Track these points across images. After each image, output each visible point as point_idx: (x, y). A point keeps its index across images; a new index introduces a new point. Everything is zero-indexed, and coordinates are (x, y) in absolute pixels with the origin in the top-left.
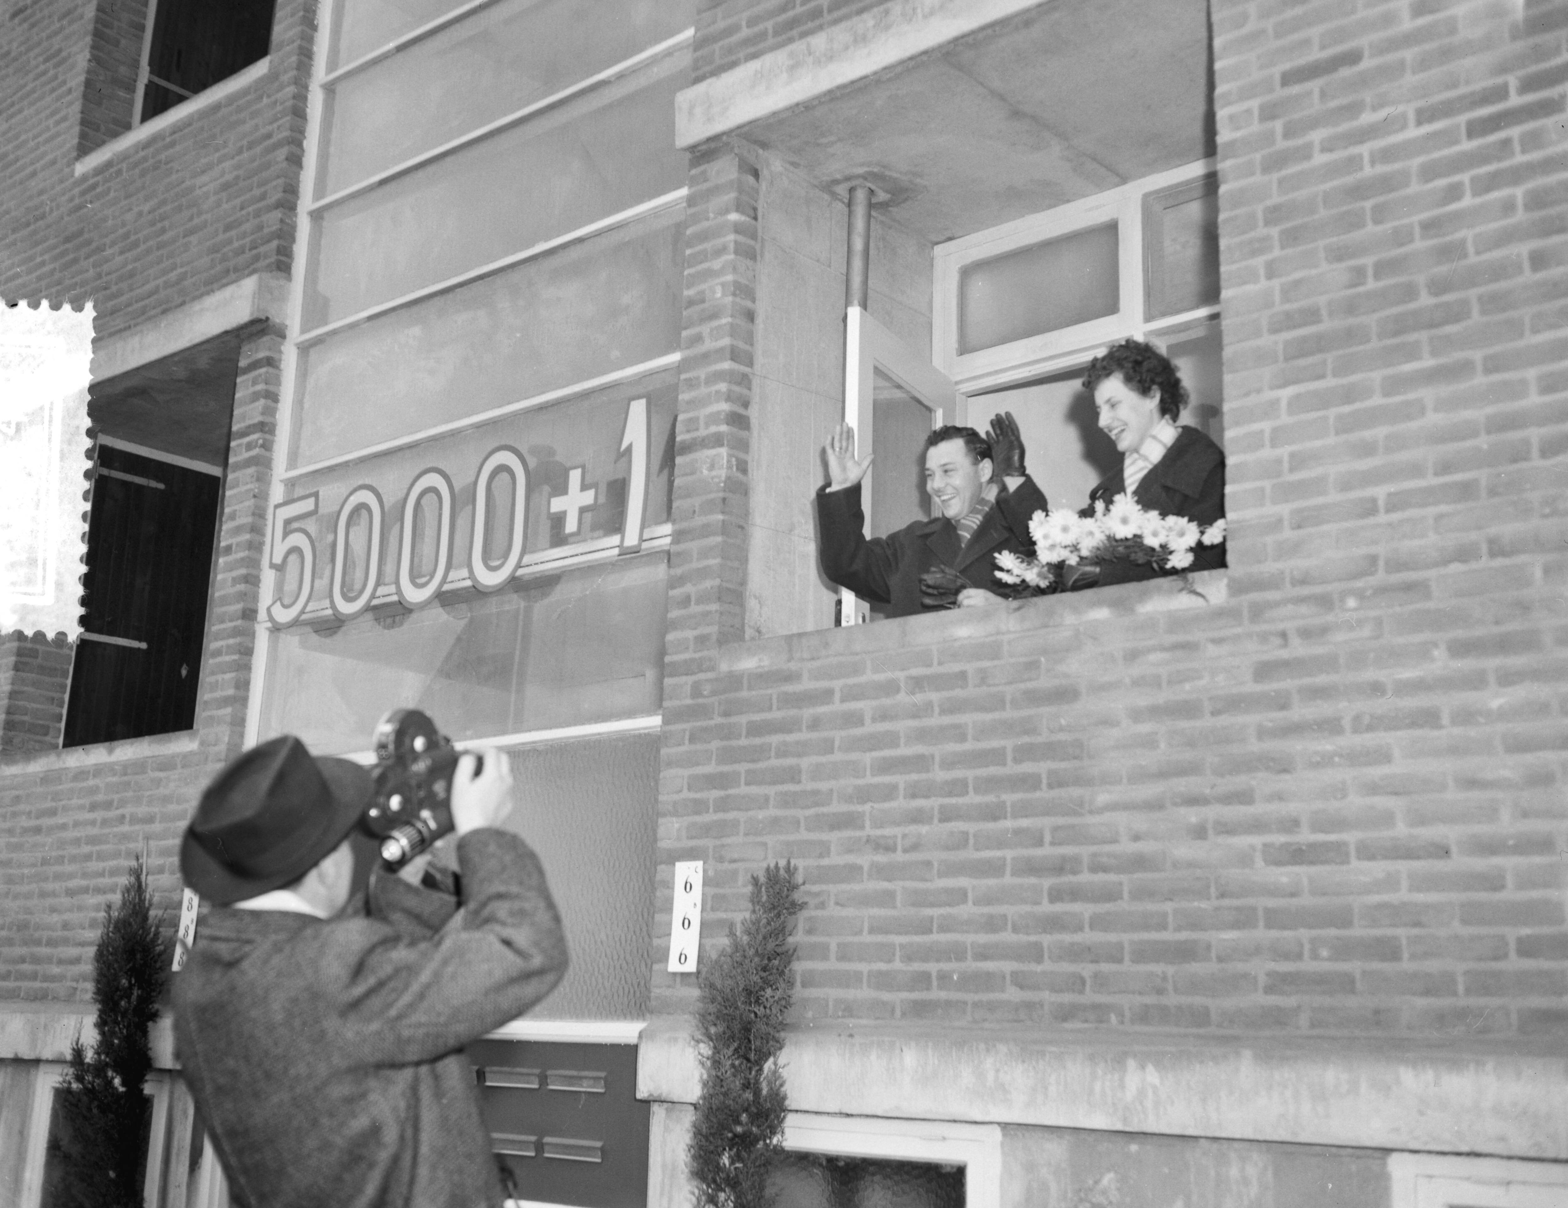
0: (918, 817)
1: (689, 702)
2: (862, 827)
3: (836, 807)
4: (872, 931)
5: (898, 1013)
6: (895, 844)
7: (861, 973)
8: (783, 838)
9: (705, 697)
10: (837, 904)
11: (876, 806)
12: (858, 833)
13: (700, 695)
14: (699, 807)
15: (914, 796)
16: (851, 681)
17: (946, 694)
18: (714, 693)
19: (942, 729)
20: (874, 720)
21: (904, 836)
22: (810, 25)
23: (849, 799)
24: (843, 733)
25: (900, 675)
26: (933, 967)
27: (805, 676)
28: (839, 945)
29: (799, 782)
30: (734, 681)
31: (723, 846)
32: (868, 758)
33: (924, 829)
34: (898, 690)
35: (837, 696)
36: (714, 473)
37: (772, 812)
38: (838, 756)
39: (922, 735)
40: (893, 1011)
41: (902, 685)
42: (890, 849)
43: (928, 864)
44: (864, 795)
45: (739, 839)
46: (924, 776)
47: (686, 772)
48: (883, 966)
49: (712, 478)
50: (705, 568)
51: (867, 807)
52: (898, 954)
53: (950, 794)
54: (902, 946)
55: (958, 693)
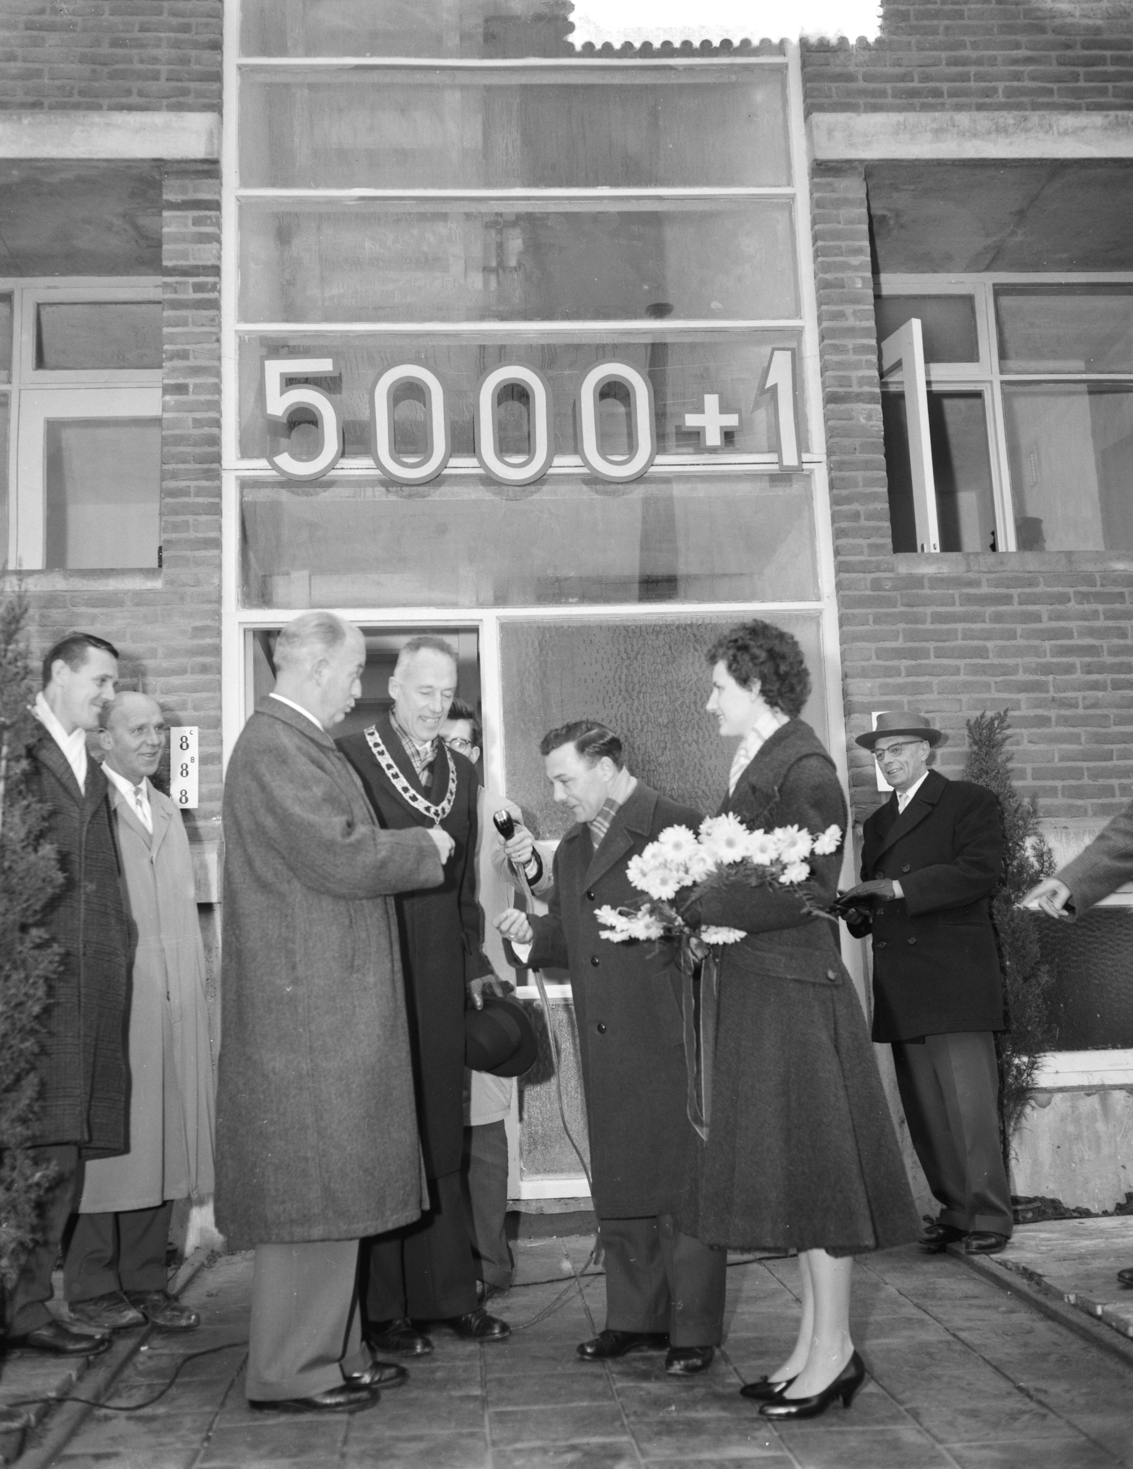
0: (1095, 686)
1: (869, 593)
2: (1047, 692)
3: (1021, 677)
4: (1061, 759)
5: (1090, 812)
6: (1077, 703)
7: (1056, 787)
8: (977, 696)
9: (886, 590)
10: (1030, 742)
11: (1058, 677)
12: (1043, 695)
13: (881, 589)
14: (888, 672)
15: (1089, 672)
16: (1027, 590)
17: (1107, 606)
18: (894, 588)
19: (1107, 629)
20: (1050, 619)
21: (1084, 698)
22: (931, 100)
23: (1034, 672)
24: (1024, 626)
25: (1070, 591)
26: (1115, 782)
27: (984, 583)
28: (1033, 769)
29: (988, 658)
30: (917, 581)
31: (918, 701)
32: (1047, 644)
33: (1100, 694)
34: (1069, 600)
35: (1016, 600)
36: (872, 423)
37: (962, 677)
38: (1021, 642)
39: (1092, 632)
40: (1086, 811)
41: (1072, 596)
42: (1073, 705)
43: (1106, 717)
44: (1047, 669)
45: (935, 696)
46: (1096, 659)
47: (873, 646)
48: (1073, 782)
49: (872, 426)
50: (871, 493)
51: (1050, 678)
52: (1086, 774)
53: (1119, 672)
54: (1088, 769)
55: (1118, 606)
